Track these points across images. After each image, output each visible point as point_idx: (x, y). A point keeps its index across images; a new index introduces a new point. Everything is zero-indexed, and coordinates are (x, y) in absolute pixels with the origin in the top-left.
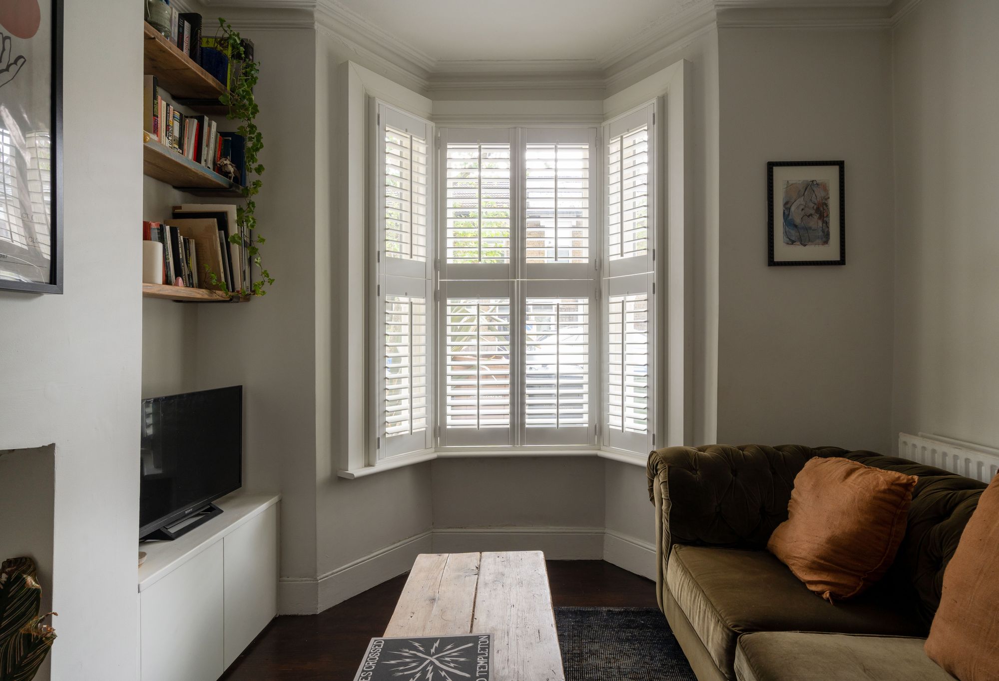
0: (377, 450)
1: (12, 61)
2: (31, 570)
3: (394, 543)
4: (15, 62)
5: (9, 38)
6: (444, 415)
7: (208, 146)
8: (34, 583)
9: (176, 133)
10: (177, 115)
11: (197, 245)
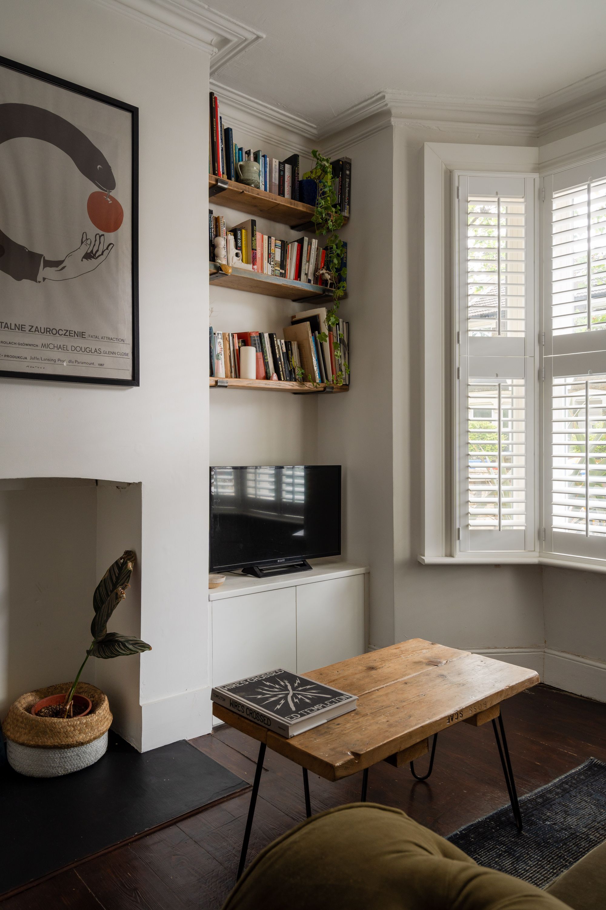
0: (458, 542)
1: (105, 248)
2: (133, 559)
3: (489, 648)
4: (107, 249)
5: (103, 235)
6: (550, 515)
7: (308, 261)
8: (131, 567)
9: (278, 258)
10: (279, 243)
11: (300, 347)
